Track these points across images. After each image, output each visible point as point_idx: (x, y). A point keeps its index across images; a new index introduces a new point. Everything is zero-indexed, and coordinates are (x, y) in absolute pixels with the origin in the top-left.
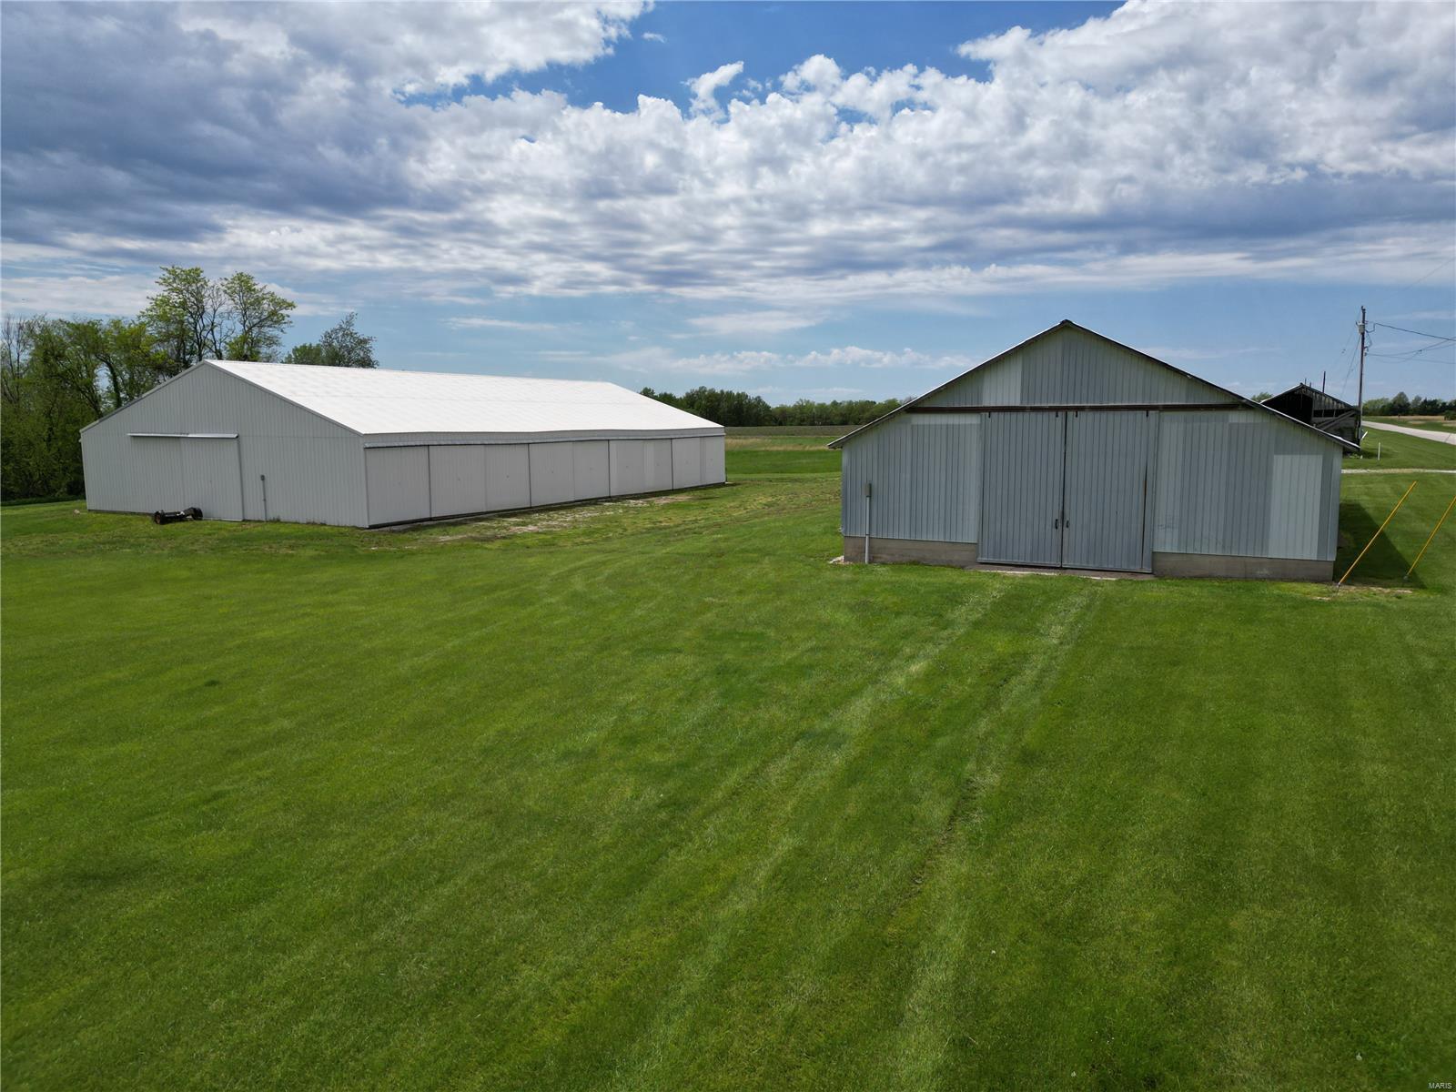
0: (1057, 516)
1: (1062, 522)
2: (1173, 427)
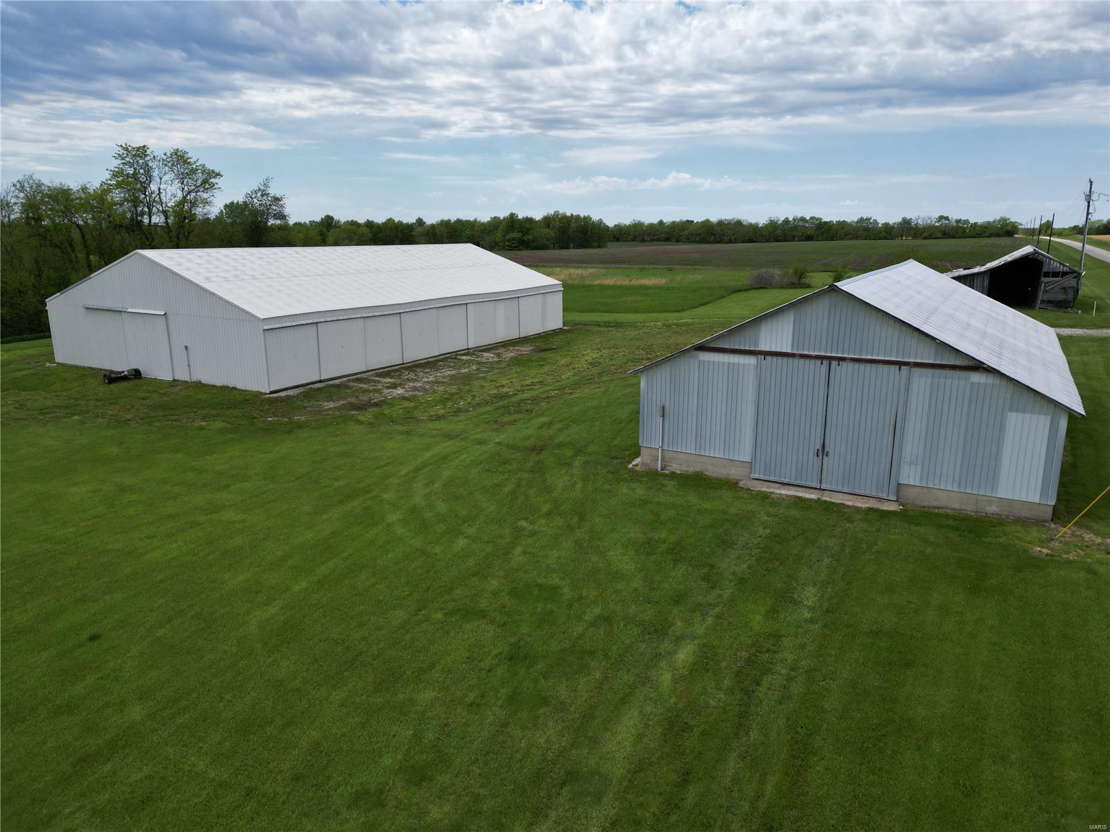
0: (819, 446)
1: (823, 451)
2: (922, 381)
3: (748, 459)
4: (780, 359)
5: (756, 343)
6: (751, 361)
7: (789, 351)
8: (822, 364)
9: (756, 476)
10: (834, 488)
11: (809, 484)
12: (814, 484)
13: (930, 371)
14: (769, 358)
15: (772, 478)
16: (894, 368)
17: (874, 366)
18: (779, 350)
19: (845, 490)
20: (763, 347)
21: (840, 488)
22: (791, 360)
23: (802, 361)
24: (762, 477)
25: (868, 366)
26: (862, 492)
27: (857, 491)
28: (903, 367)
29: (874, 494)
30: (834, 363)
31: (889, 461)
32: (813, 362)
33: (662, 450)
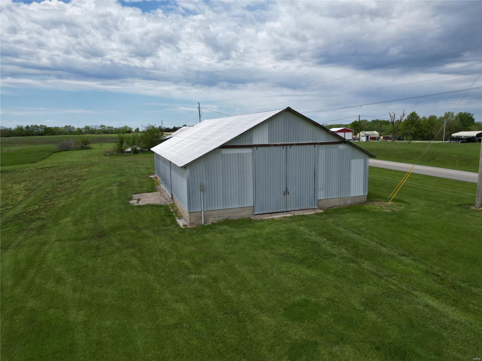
0: (284, 190)
1: (286, 193)
2: (322, 150)
3: (252, 205)
4: (264, 148)
5: (251, 140)
6: (249, 151)
7: (267, 143)
8: (283, 148)
9: (257, 213)
10: (293, 209)
11: (282, 210)
12: (284, 210)
13: (324, 146)
14: (259, 148)
15: (265, 212)
16: (312, 146)
17: (305, 146)
18: (262, 143)
19: (297, 209)
20: (255, 143)
21: (295, 209)
22: (269, 148)
23: (274, 148)
24: (260, 213)
25: (302, 146)
26: (304, 208)
27: (302, 208)
28: (316, 145)
29: (309, 207)
30: (289, 147)
31: (313, 190)
32: (279, 147)
33: (204, 211)
